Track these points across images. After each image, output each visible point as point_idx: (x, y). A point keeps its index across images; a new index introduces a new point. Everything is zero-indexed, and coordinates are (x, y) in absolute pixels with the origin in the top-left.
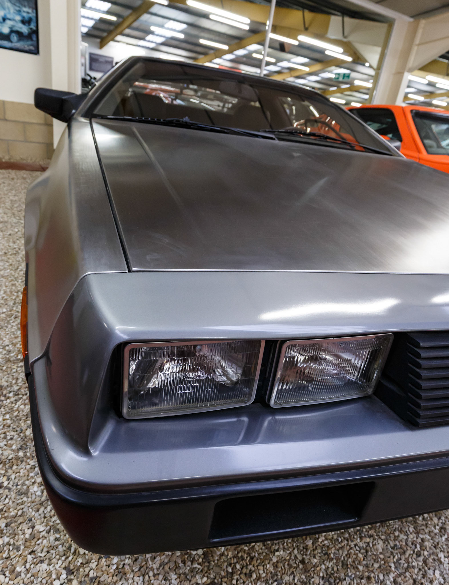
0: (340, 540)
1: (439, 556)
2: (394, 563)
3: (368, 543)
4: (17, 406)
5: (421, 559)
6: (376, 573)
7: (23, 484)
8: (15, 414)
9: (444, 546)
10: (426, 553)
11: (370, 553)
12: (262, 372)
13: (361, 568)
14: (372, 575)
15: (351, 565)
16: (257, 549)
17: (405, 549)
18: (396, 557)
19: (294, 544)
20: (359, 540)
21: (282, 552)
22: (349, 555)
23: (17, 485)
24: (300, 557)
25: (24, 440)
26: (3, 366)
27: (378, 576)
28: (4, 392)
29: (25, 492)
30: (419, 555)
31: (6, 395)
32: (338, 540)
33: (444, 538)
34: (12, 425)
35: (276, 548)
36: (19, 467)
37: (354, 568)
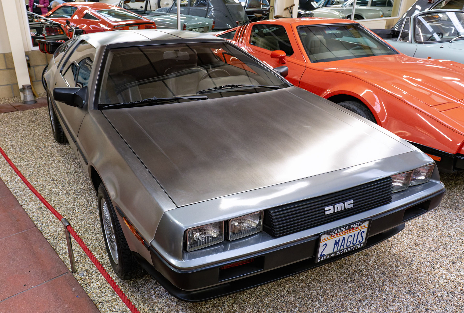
0: (274, 300)
1: (319, 297)
2: (299, 304)
3: (287, 299)
4: (100, 277)
5: (311, 300)
6: (291, 309)
7: (122, 308)
8: (101, 281)
9: (322, 293)
10: (313, 297)
11: (288, 302)
12: (225, 230)
13: (284, 308)
14: (289, 310)
15: (280, 308)
16: (238, 310)
17: (304, 298)
18: (300, 301)
19: (254, 306)
20: (282, 298)
21: (248, 309)
22: (278, 305)
23: (120, 310)
24: (257, 310)
25: (112, 292)
26: (80, 260)
27: (292, 310)
28: (90, 272)
29: (125, 311)
30: (310, 298)
31: (91, 273)
32: (273, 300)
33: (322, 291)
34: (102, 286)
35: (246, 308)
36: (117, 302)
37: (281, 309)
